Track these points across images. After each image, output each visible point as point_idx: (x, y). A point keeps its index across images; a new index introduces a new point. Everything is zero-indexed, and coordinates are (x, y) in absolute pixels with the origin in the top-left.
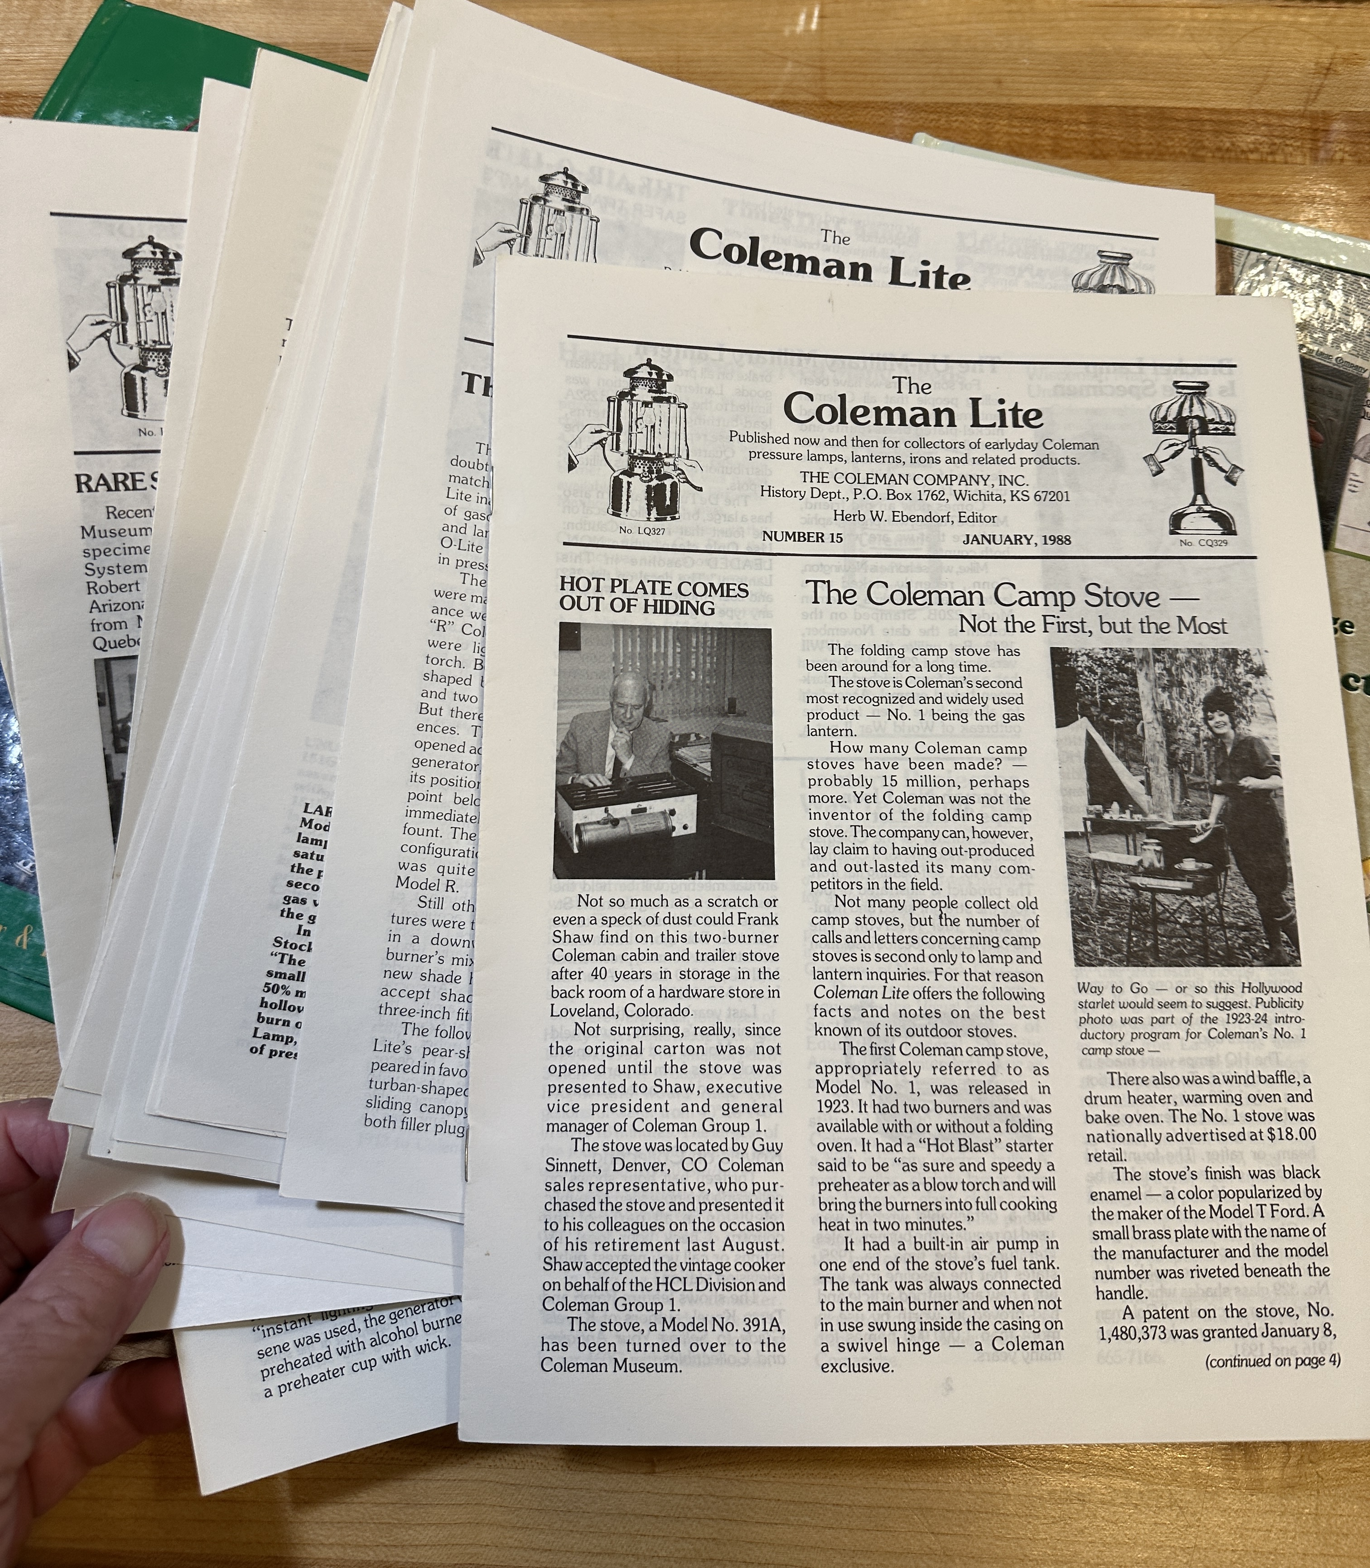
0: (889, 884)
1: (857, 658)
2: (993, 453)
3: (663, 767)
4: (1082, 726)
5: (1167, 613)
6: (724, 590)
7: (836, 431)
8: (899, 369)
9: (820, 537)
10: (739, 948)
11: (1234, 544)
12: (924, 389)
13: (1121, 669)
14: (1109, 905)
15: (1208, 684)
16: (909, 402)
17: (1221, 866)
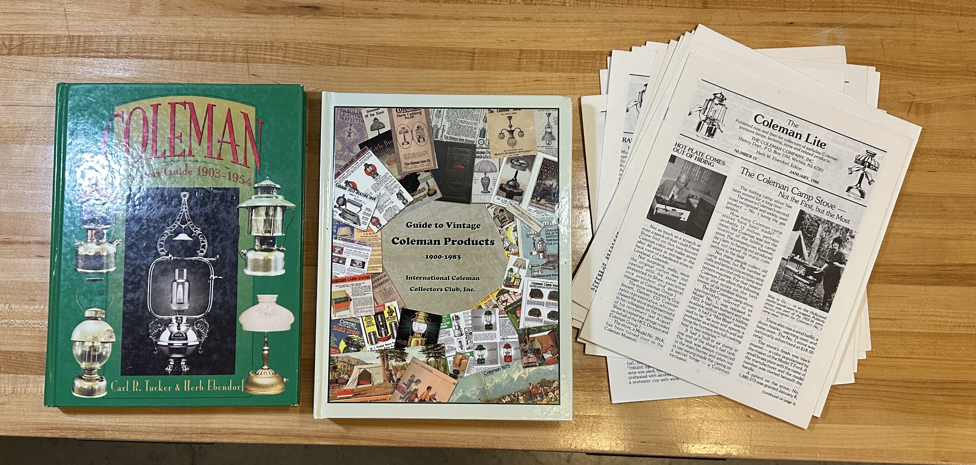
0: (731, 253)
1: (747, 192)
2: (808, 151)
3: (684, 201)
4: (800, 232)
5: (835, 212)
6: (718, 161)
7: (767, 129)
8: (791, 118)
9: (751, 156)
10: (687, 254)
11: (862, 201)
12: (796, 126)
13: (816, 222)
14: (785, 279)
15: (838, 235)
16: (791, 128)
17: (819, 282)
